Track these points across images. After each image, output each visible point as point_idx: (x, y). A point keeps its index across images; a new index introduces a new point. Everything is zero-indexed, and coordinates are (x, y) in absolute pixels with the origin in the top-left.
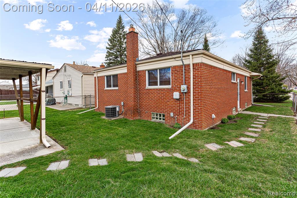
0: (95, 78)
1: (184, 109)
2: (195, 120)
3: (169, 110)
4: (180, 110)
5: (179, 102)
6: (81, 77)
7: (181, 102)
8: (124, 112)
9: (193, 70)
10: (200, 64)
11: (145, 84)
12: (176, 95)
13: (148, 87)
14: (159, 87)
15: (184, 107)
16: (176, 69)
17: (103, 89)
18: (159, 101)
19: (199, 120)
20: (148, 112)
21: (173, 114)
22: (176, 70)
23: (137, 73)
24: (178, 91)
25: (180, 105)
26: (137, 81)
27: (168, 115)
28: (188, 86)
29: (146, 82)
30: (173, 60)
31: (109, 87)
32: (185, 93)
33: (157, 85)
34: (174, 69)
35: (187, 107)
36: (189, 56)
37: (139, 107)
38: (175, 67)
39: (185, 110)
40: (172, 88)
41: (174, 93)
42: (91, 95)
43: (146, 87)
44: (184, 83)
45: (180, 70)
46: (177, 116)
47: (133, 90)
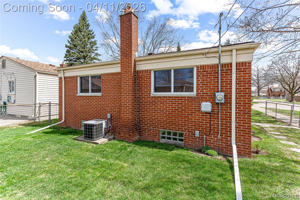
0: (60, 79)
1: (219, 126)
2: (239, 142)
3: (192, 128)
4: (210, 127)
5: (211, 116)
6: (33, 77)
7: (213, 116)
8: (111, 128)
9: (236, 72)
10: (248, 63)
11: (149, 90)
12: (206, 106)
13: (153, 93)
14: (172, 93)
15: (219, 124)
16: (206, 69)
17: (75, 95)
18: (175, 114)
19: (246, 144)
20: (153, 130)
21: (199, 133)
22: (205, 71)
23: (136, 74)
24: (207, 100)
25: (211, 121)
26: (136, 84)
27: (189, 134)
28: (225, 93)
29: (152, 87)
30: (201, 56)
31: (84, 92)
32: (221, 103)
33: (170, 91)
34: (201, 69)
35: (224, 124)
36: (232, 51)
37: (138, 122)
38: (203, 67)
39: (221, 128)
40: (198, 96)
41: (203, 103)
42: (51, 102)
43: (152, 94)
44: (220, 90)
45: (212, 71)
46: (206, 135)
47: (130, 97)
